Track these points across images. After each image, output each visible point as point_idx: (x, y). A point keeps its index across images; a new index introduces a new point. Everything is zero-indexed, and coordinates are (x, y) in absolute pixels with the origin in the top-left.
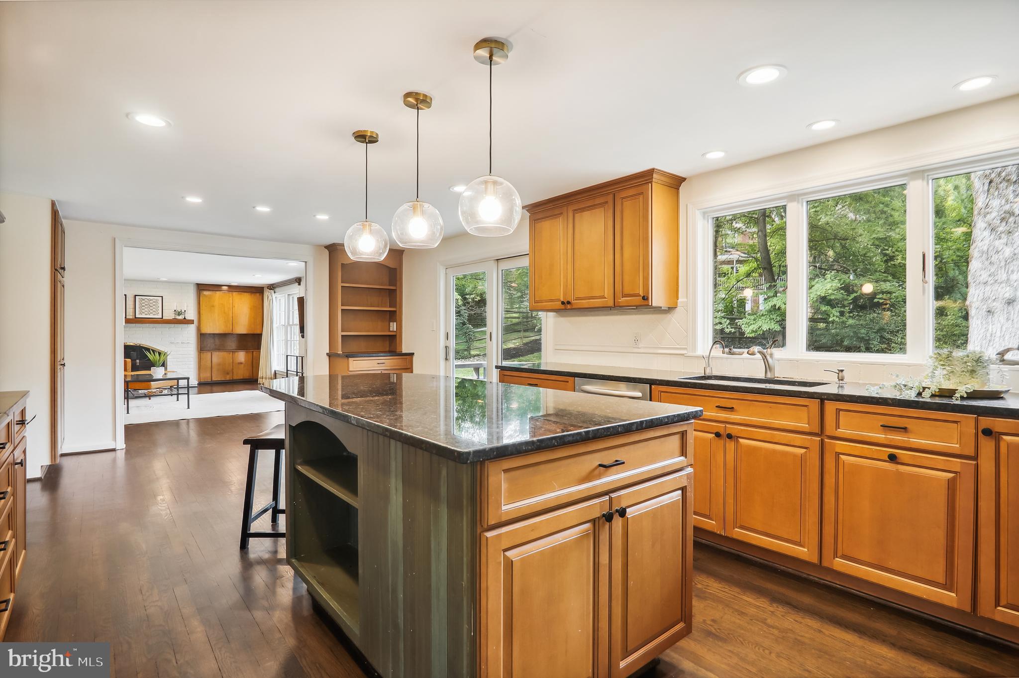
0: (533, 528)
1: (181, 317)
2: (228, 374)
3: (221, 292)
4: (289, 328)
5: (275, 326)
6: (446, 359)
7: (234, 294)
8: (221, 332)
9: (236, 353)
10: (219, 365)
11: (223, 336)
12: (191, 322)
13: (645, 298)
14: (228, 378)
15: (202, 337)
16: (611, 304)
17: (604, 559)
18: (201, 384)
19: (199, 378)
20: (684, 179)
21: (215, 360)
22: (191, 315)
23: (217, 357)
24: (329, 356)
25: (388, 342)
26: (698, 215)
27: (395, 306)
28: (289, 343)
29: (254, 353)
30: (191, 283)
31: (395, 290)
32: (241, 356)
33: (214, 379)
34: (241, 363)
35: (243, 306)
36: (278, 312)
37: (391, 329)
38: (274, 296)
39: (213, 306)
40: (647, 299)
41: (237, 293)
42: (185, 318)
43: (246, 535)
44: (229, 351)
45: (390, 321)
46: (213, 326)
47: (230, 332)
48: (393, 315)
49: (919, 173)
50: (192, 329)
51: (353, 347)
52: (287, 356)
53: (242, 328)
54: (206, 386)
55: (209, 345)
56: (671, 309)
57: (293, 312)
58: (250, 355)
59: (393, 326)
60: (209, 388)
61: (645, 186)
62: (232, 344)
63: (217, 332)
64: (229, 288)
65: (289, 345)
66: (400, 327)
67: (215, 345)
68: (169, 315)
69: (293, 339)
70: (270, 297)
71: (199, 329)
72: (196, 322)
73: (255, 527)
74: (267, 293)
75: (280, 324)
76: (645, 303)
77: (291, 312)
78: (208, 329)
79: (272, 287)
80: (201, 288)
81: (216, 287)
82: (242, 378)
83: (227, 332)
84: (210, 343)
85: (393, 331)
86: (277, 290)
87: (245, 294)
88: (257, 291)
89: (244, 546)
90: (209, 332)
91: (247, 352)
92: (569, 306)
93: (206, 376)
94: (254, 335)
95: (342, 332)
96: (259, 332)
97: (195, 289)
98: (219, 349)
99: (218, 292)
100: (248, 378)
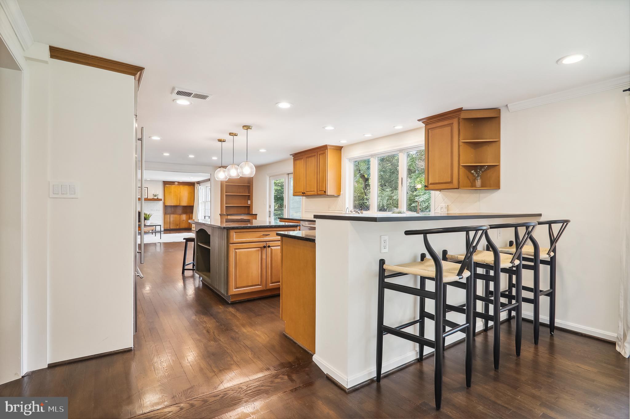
0: (242, 245)
1: (156, 198)
2: (178, 225)
3: (174, 185)
4: (206, 203)
5: (200, 202)
6: (270, 217)
7: (181, 186)
8: (175, 205)
9: (182, 215)
10: (173, 221)
11: (175, 207)
12: (161, 200)
13: (325, 192)
14: (178, 227)
15: (166, 207)
16: (316, 194)
17: (264, 257)
18: (165, 230)
19: (164, 227)
20: (343, 147)
21: (172, 219)
22: (161, 196)
23: (173, 218)
24: (221, 215)
25: (247, 209)
26: (347, 161)
27: (250, 193)
28: (206, 210)
29: (190, 215)
30: (161, 181)
31: (250, 186)
32: (184, 217)
33: (171, 228)
34: (184, 220)
35: (184, 192)
36: (202, 195)
37: (248, 204)
38: (200, 187)
39: (171, 192)
40: (326, 192)
41: (182, 186)
42: (158, 198)
43: (184, 270)
44: (178, 214)
45: (248, 200)
46: (171, 202)
47: (178, 204)
48: (249, 197)
49: (401, 151)
50: (161, 203)
51: (232, 211)
52: (205, 216)
53: (184, 203)
54: (168, 231)
55: (169, 211)
56: (338, 196)
57: (208, 195)
58: (188, 216)
59: (249, 202)
60: (169, 232)
61: (325, 150)
62: (180, 210)
63: (173, 205)
64: (178, 183)
65: (206, 212)
66: (252, 202)
67: (172, 211)
68: (151, 197)
69: (208, 208)
70: (198, 188)
71: (164, 203)
72: (163, 200)
73: (186, 267)
74: (196, 185)
75: (202, 201)
76: (325, 193)
77: (207, 195)
78: (168, 204)
79: (199, 183)
80: (165, 183)
81: (172, 183)
82: (184, 227)
83: (177, 205)
84: (169, 210)
85: (249, 204)
86: (201, 184)
87: (186, 186)
88: (192, 185)
89: (183, 273)
90: (169, 205)
91: (186, 215)
92: (305, 194)
93: (168, 227)
94: (190, 206)
95: (226, 204)
96: (192, 205)
97: (163, 184)
98: (173, 213)
99: (173, 185)
100: (187, 227)
